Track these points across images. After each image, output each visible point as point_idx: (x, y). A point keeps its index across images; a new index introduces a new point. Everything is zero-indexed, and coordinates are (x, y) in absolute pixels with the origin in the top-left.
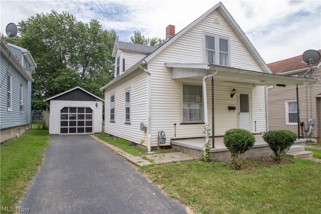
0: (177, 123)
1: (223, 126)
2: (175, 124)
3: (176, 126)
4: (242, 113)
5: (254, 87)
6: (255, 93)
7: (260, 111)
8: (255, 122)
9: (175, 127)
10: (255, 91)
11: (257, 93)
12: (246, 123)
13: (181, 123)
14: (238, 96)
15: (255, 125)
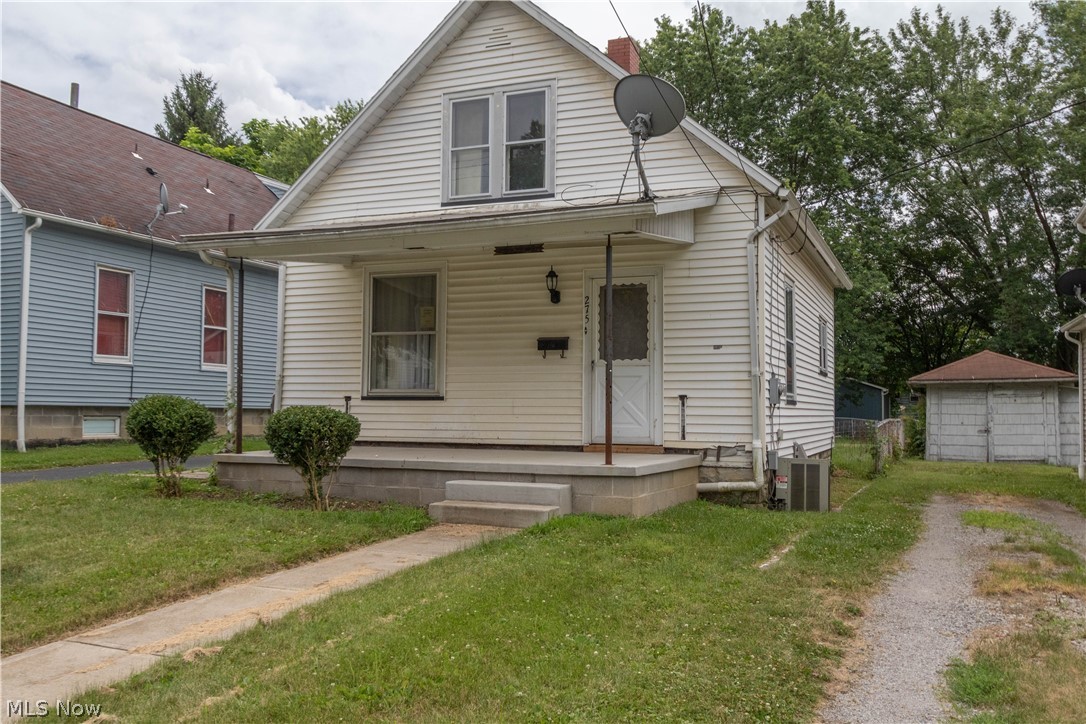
0: (353, 395)
1: (518, 411)
2: (348, 399)
3: (352, 403)
6: (685, 273)
7: (712, 351)
8: (683, 398)
11: (693, 273)
12: (629, 403)
13: (365, 395)
14: (587, 298)
15: (677, 411)
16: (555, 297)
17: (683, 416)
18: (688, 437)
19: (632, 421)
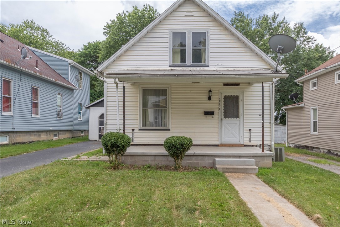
0: (135, 129)
1: (196, 134)
2: (133, 130)
3: (135, 131)
4: (227, 119)
5: (248, 85)
6: (251, 93)
7: (259, 116)
8: (250, 130)
9: (133, 133)
10: (251, 90)
11: (253, 93)
12: (233, 131)
13: (140, 129)
14: (220, 99)
15: (248, 134)
16: (210, 98)
17: (250, 135)
18: (251, 142)
19: (234, 137)
